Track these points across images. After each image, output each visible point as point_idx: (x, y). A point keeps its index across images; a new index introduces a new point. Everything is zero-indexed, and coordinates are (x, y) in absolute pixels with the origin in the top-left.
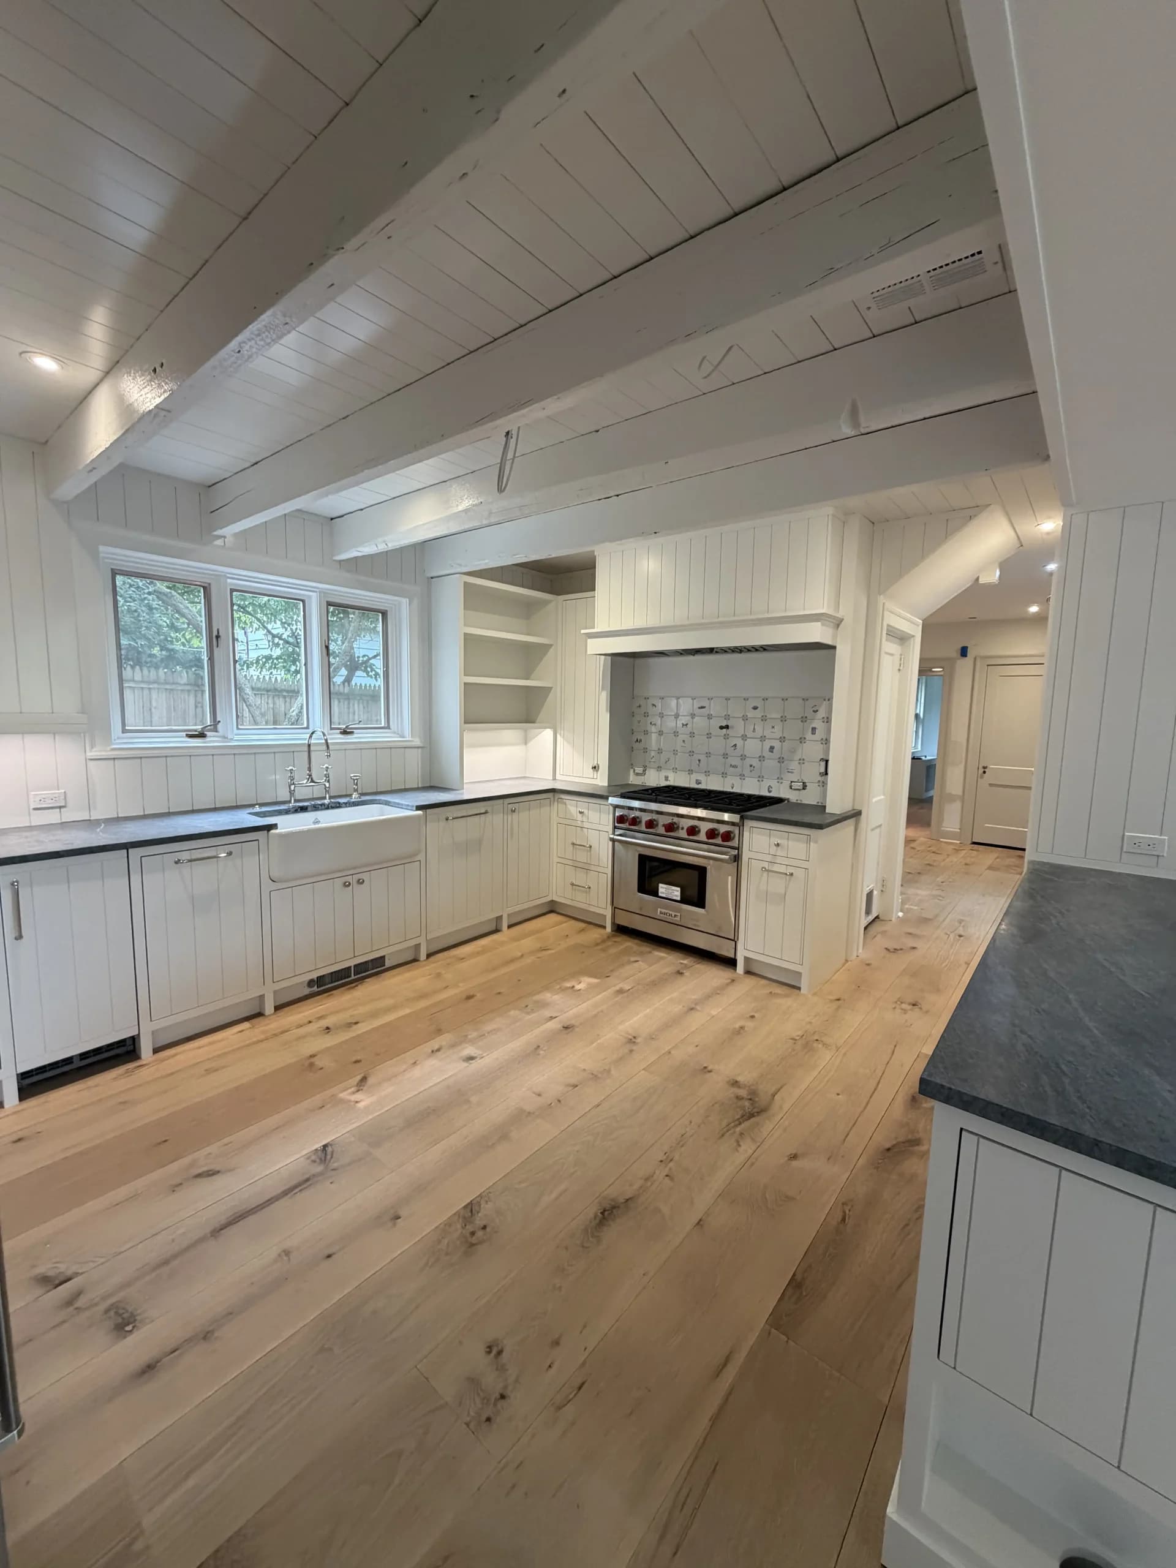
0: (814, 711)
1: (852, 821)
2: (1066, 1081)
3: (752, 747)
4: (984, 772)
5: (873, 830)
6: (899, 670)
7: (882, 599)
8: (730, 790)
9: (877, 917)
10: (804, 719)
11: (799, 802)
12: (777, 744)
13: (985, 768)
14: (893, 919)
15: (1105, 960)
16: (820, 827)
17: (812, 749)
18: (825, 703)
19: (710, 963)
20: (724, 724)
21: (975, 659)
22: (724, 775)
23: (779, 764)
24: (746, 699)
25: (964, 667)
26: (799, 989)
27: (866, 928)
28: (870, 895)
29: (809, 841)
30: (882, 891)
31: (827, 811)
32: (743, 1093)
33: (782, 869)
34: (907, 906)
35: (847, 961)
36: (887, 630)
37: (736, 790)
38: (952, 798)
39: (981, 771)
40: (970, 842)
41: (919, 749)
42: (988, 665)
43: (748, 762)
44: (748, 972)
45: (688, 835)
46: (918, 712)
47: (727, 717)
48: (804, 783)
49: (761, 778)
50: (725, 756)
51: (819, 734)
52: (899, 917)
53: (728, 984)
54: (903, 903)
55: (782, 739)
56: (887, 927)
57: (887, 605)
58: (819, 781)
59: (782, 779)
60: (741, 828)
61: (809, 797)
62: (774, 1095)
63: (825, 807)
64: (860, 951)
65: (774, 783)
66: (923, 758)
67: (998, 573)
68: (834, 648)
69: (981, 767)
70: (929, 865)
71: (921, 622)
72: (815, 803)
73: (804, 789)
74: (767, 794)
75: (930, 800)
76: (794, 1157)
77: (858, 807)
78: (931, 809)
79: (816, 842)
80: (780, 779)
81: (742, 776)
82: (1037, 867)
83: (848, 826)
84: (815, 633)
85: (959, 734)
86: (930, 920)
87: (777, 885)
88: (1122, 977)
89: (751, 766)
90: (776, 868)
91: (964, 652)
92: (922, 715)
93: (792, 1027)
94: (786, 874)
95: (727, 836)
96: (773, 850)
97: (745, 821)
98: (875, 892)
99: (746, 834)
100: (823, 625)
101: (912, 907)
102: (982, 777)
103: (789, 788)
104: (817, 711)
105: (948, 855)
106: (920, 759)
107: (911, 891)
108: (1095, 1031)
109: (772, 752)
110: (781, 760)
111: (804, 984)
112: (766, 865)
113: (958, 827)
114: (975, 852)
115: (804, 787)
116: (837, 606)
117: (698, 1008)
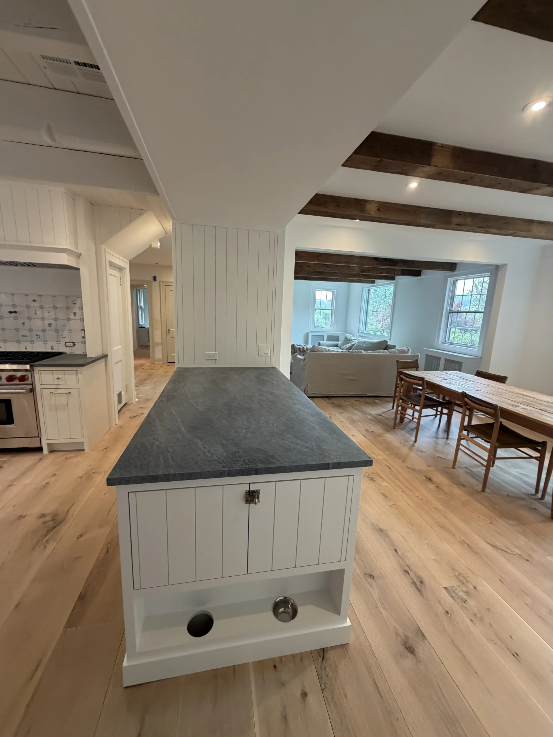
0: (74, 304)
1: (104, 359)
2: (169, 455)
3: (37, 324)
4: (169, 332)
5: (116, 363)
6: (121, 284)
7: (103, 247)
8: (24, 350)
9: (126, 404)
10: (68, 308)
11: (72, 353)
12: (52, 322)
13: (169, 330)
14: (134, 403)
15: (194, 402)
16: (82, 365)
17: (74, 324)
18: (79, 299)
19: (23, 455)
20: (13, 310)
21: (160, 282)
22: (18, 341)
23: (56, 334)
24: (27, 295)
25: (155, 284)
26: (84, 450)
27: (119, 412)
28: (120, 395)
29: (77, 374)
30: (126, 391)
31: (88, 356)
32: (48, 518)
33: (64, 391)
34: (139, 395)
35: (110, 428)
36: (109, 263)
37: (29, 350)
38: (157, 344)
39: (168, 331)
40: (167, 362)
41: (144, 323)
42: (165, 286)
43: (34, 333)
44: (51, 451)
45: (8, 381)
46: (141, 305)
47: (14, 306)
48: (73, 343)
49: (45, 342)
50: (17, 330)
51: (78, 316)
52: (136, 401)
53: (37, 463)
54: (137, 394)
55: (56, 319)
56: (131, 407)
57: (107, 250)
58: (82, 341)
59: (59, 341)
60: (32, 372)
61: (78, 350)
62: (68, 511)
63: (86, 355)
64: (117, 421)
65: (54, 344)
66: (146, 327)
67: (159, 244)
68: (78, 269)
69: (167, 330)
70: (150, 375)
71: (128, 262)
72: (82, 353)
73: (74, 346)
74: (51, 351)
75: (149, 346)
76: (81, 536)
77: (105, 353)
78: (149, 349)
79: (82, 374)
80: (58, 342)
81: (32, 342)
82: (178, 370)
83: (101, 364)
84: (64, 259)
85: (157, 316)
86: (150, 399)
87: (62, 400)
88: (197, 407)
89: (37, 335)
90: (59, 391)
91: (155, 278)
92: (143, 307)
93: (80, 472)
94: (67, 393)
95: (22, 379)
96: (56, 382)
97: (34, 368)
98: (123, 392)
99: (36, 376)
100: (67, 255)
101: (142, 395)
102: (168, 334)
103: (64, 346)
104: (75, 303)
105: (158, 369)
106: (145, 327)
107: (142, 388)
108: (184, 431)
109: (51, 327)
110: (57, 331)
111: (86, 448)
112: (53, 390)
113: (161, 356)
114: (169, 367)
115: (74, 345)
116: (76, 245)
117: (15, 483)
